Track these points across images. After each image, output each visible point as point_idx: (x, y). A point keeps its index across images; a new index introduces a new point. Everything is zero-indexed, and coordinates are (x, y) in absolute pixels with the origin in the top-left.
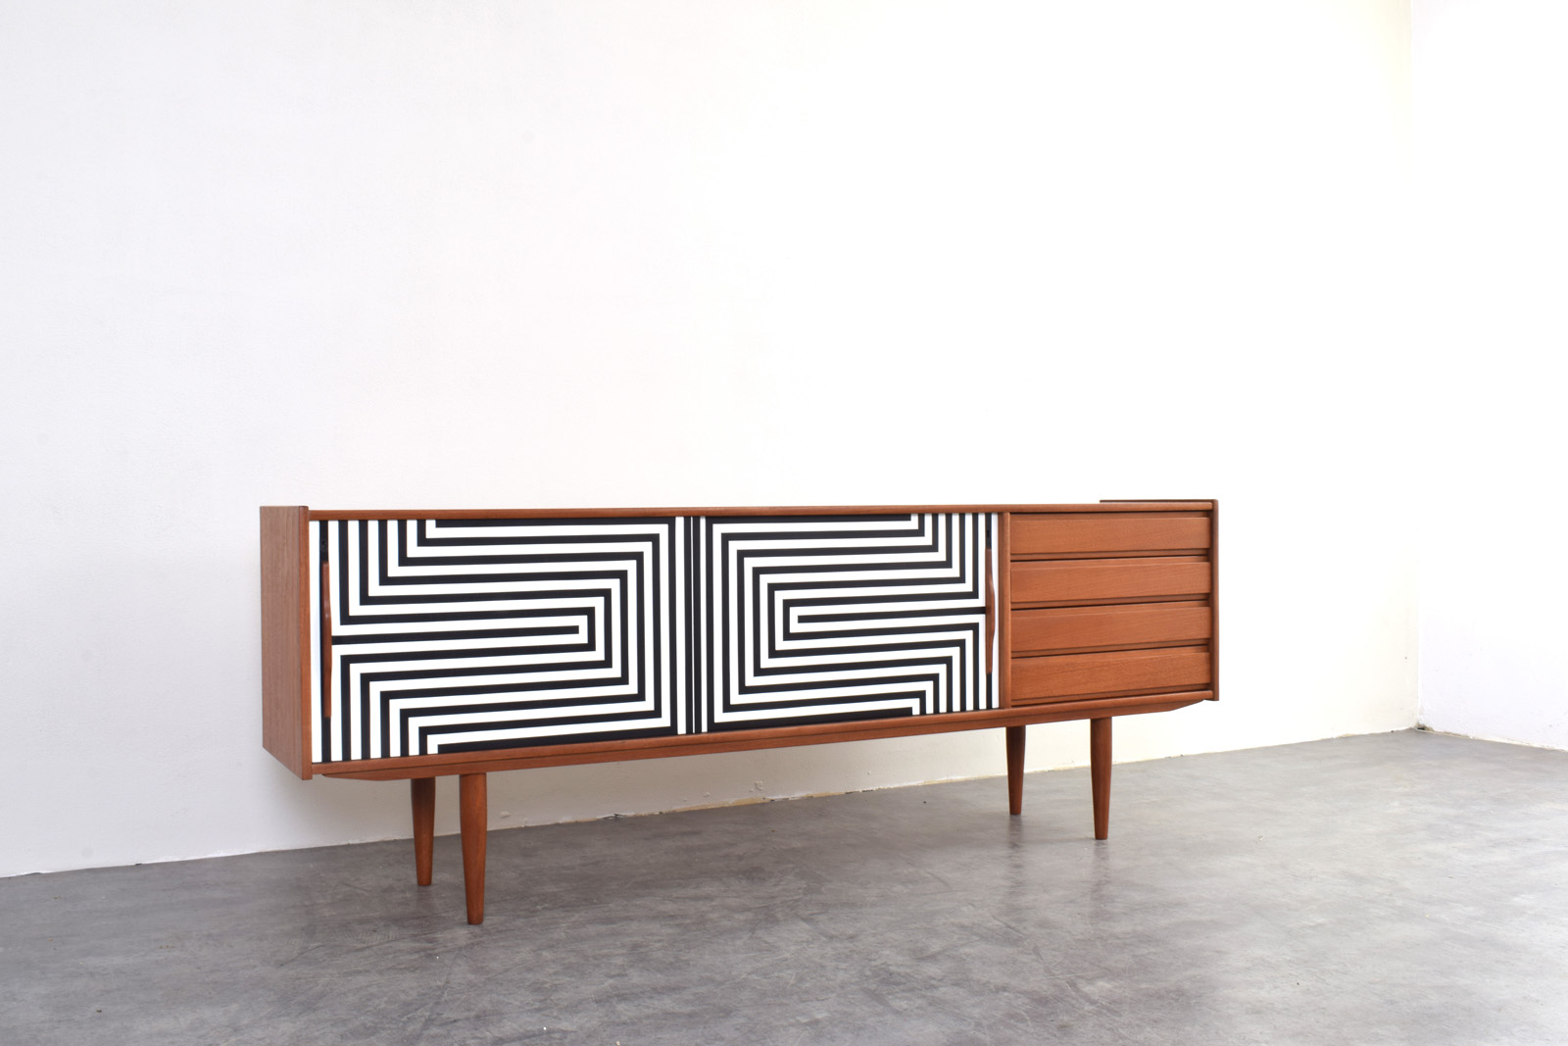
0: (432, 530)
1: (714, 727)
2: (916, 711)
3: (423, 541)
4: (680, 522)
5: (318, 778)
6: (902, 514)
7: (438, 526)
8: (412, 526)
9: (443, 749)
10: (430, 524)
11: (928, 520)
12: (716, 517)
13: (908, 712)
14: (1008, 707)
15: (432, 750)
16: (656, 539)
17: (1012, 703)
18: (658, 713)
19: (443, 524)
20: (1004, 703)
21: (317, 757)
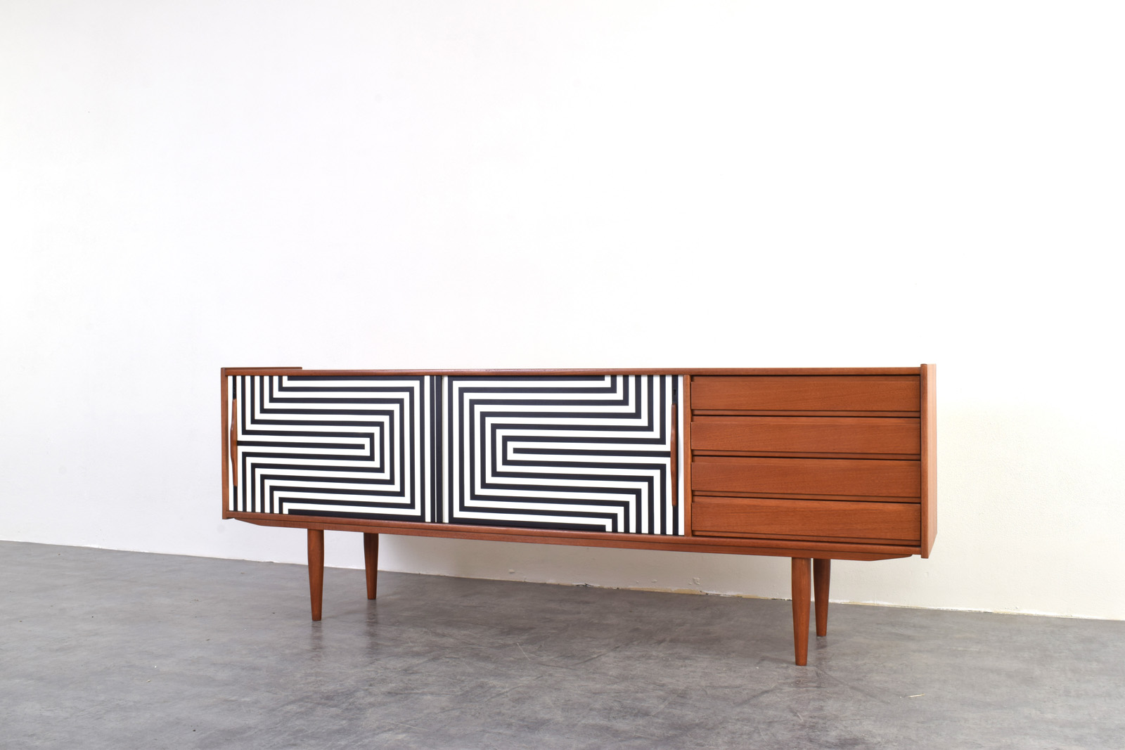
0: (287, 383)
1: (453, 520)
2: (609, 528)
3: (281, 389)
4: (427, 379)
6: (599, 376)
7: (289, 379)
8: (276, 379)
9: (291, 511)
10: (285, 378)
11: (620, 380)
12: (454, 376)
13: (603, 528)
14: (694, 535)
15: (285, 511)
16: (411, 390)
17: (697, 533)
18: (412, 506)
19: (291, 378)
20: (690, 531)
21: (231, 508)
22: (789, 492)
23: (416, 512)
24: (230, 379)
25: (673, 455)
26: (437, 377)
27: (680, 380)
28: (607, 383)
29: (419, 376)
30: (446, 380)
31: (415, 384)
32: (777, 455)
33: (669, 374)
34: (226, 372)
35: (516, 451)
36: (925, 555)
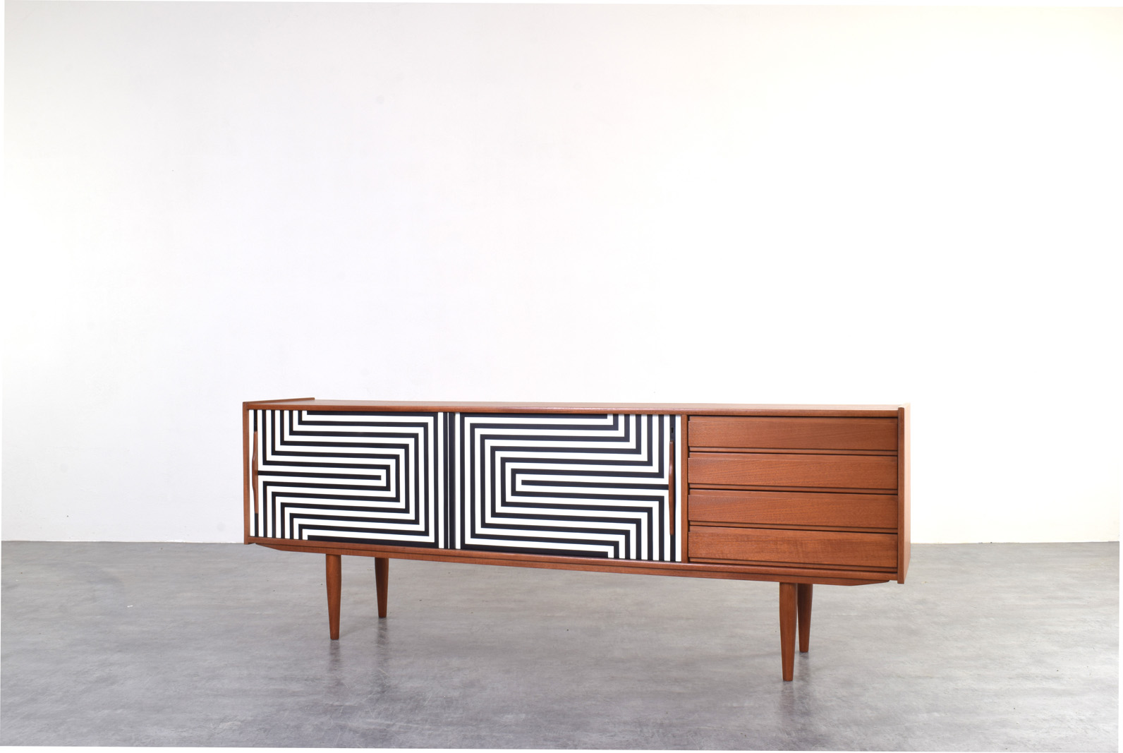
0: (306, 417)
1: (464, 546)
2: (611, 555)
3: (301, 422)
4: (441, 416)
5: (254, 545)
6: (602, 414)
7: (308, 414)
8: (296, 413)
9: (310, 537)
10: (304, 413)
11: (621, 419)
12: (465, 414)
13: (605, 555)
14: (689, 562)
15: (305, 537)
16: (425, 425)
17: (692, 560)
18: (426, 533)
19: (310, 413)
20: (686, 558)
21: (252, 533)
22: (778, 522)
23: (430, 539)
24: (251, 413)
25: (670, 487)
26: (450, 414)
27: (678, 420)
28: (609, 421)
29: (433, 413)
30: (458, 417)
31: (429, 420)
32: (767, 488)
33: (667, 415)
34: (247, 406)
35: (525, 483)
36: (901, 581)
